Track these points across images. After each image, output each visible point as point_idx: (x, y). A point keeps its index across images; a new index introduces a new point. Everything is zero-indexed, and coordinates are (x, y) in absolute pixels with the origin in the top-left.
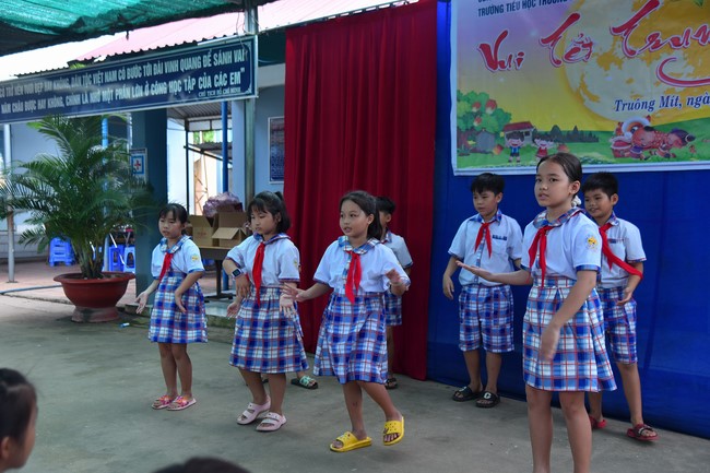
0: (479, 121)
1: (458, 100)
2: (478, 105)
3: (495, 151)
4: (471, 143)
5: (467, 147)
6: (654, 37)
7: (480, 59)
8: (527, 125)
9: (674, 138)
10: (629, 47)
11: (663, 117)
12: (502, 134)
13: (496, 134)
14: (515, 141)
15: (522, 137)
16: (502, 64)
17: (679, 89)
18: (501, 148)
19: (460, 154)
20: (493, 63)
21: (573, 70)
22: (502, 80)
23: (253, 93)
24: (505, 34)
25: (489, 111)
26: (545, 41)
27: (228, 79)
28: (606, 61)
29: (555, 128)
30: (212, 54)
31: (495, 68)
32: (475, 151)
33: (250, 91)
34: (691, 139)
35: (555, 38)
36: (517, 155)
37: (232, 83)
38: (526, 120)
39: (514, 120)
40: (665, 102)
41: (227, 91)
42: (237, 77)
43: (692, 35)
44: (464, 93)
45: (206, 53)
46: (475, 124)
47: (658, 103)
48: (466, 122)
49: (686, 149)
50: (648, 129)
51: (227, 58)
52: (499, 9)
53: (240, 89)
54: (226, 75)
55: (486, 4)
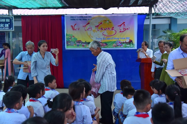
0: (71, 40)
1: (67, 35)
2: (70, 36)
3: (74, 45)
4: (69, 43)
5: (68, 44)
6: (102, 28)
7: (71, 28)
8: (80, 41)
9: (105, 44)
10: (98, 29)
11: (103, 41)
12: (76, 42)
13: (75, 42)
14: (78, 44)
15: (79, 43)
16: (75, 29)
17: (106, 37)
18: (75, 45)
19: (67, 46)
20: (74, 29)
21: (89, 32)
22: (75, 32)
23: (13, 29)
24: (76, 24)
25: (73, 38)
26: (84, 26)
27: (4, 25)
28: (94, 31)
29: (86, 42)
31: (74, 30)
32: (70, 45)
33: (12, 29)
34: (107, 45)
35: (85, 26)
36: (79, 46)
37: (5, 26)
38: (80, 40)
39: (78, 40)
40: (103, 39)
41: (4, 28)
42: (7, 25)
43: (107, 29)
44: (68, 34)
46: (70, 40)
47: (103, 38)
48: (68, 40)
49: (107, 46)
50: (101, 43)
51: (4, 20)
52: (75, 20)
53: (8, 28)
54: (3, 24)
55: (72, 18)
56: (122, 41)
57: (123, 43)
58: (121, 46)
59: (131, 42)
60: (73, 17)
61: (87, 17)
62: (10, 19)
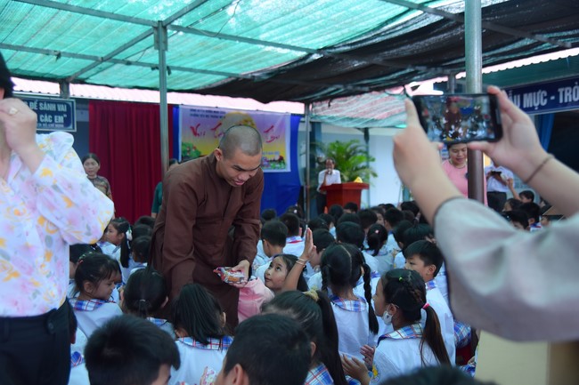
0: (190, 153)
1: (182, 145)
2: (189, 148)
16: (198, 134)
22: (198, 140)
23: (74, 128)
24: (199, 124)
25: (193, 150)
26: (212, 129)
27: (53, 119)
30: (38, 103)
31: (196, 135)
33: (71, 127)
35: (215, 129)
37: (56, 122)
41: (52, 125)
42: (61, 119)
44: (184, 143)
45: (33, 101)
46: (188, 154)
51: (52, 107)
52: (197, 115)
53: (62, 126)
54: (50, 116)
55: (193, 113)
56: (270, 157)
57: (271, 161)
58: (268, 166)
59: (281, 159)
60: (194, 110)
61: (217, 112)
62: (68, 106)
